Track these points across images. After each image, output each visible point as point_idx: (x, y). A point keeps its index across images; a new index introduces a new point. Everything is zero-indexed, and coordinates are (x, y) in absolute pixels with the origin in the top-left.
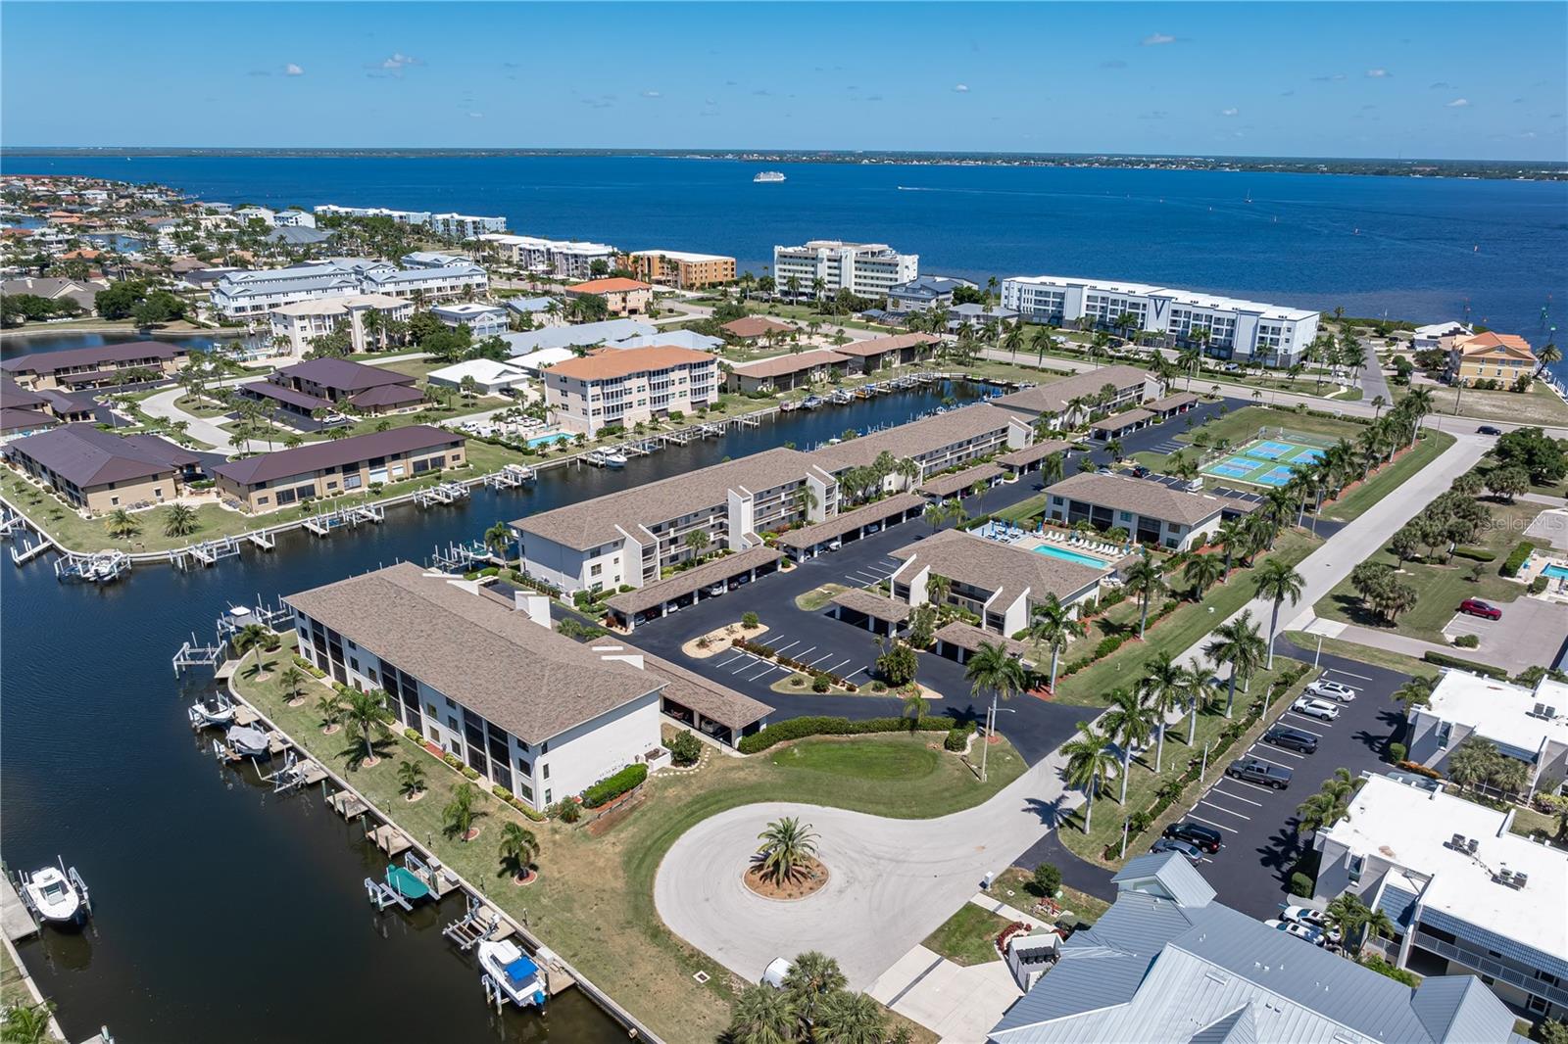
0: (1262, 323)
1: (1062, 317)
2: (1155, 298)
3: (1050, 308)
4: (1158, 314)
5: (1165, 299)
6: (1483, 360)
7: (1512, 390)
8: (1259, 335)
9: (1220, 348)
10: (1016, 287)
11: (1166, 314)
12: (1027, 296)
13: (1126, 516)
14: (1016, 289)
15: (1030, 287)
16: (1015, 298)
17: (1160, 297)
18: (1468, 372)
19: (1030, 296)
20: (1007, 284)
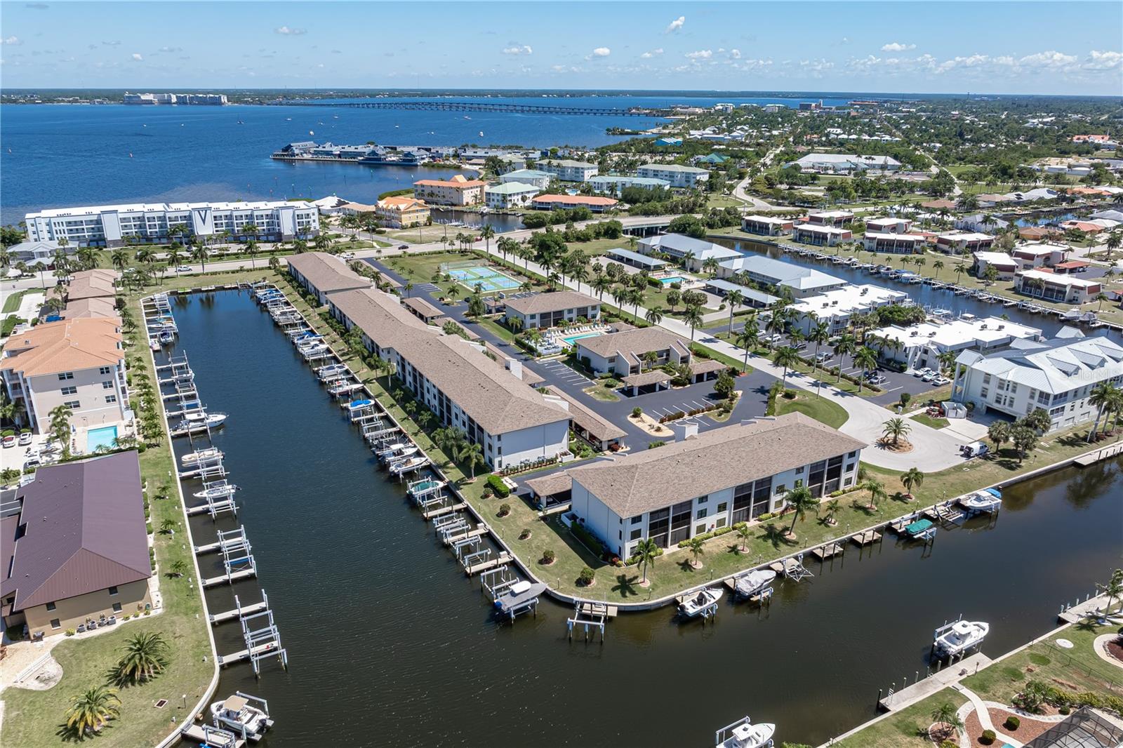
0: (297, 212)
1: (104, 240)
2: (198, 210)
3: (86, 234)
4: (204, 221)
5: (206, 210)
6: (409, 212)
7: (425, 225)
8: (297, 221)
9: (267, 235)
10: (43, 222)
11: (209, 219)
12: (58, 228)
13: (570, 311)
14: (44, 224)
15: (60, 220)
16: (45, 232)
17: (202, 209)
18: (406, 220)
19: (61, 228)
20: (32, 221)
